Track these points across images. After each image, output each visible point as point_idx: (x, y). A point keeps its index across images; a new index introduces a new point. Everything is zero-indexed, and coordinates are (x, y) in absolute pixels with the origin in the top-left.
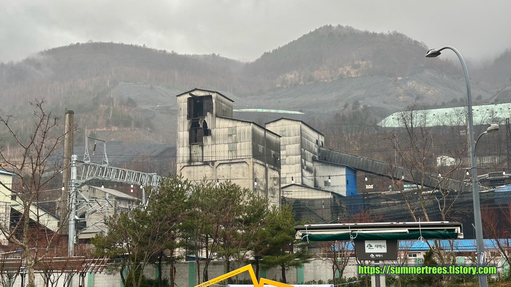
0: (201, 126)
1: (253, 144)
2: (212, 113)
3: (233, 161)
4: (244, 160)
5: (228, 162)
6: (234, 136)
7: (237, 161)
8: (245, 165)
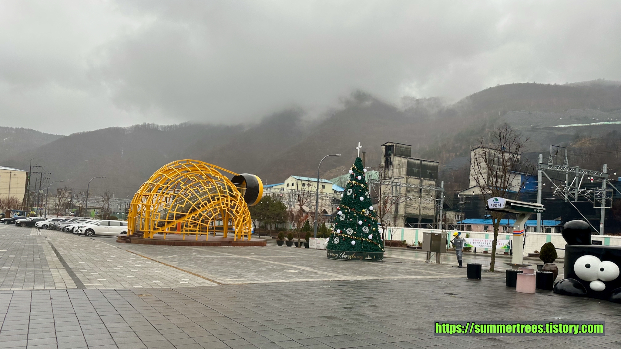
0: (389, 160)
1: (407, 168)
2: (393, 154)
3: (399, 177)
4: (403, 177)
5: (398, 178)
6: (400, 165)
7: (401, 177)
8: (403, 179)
